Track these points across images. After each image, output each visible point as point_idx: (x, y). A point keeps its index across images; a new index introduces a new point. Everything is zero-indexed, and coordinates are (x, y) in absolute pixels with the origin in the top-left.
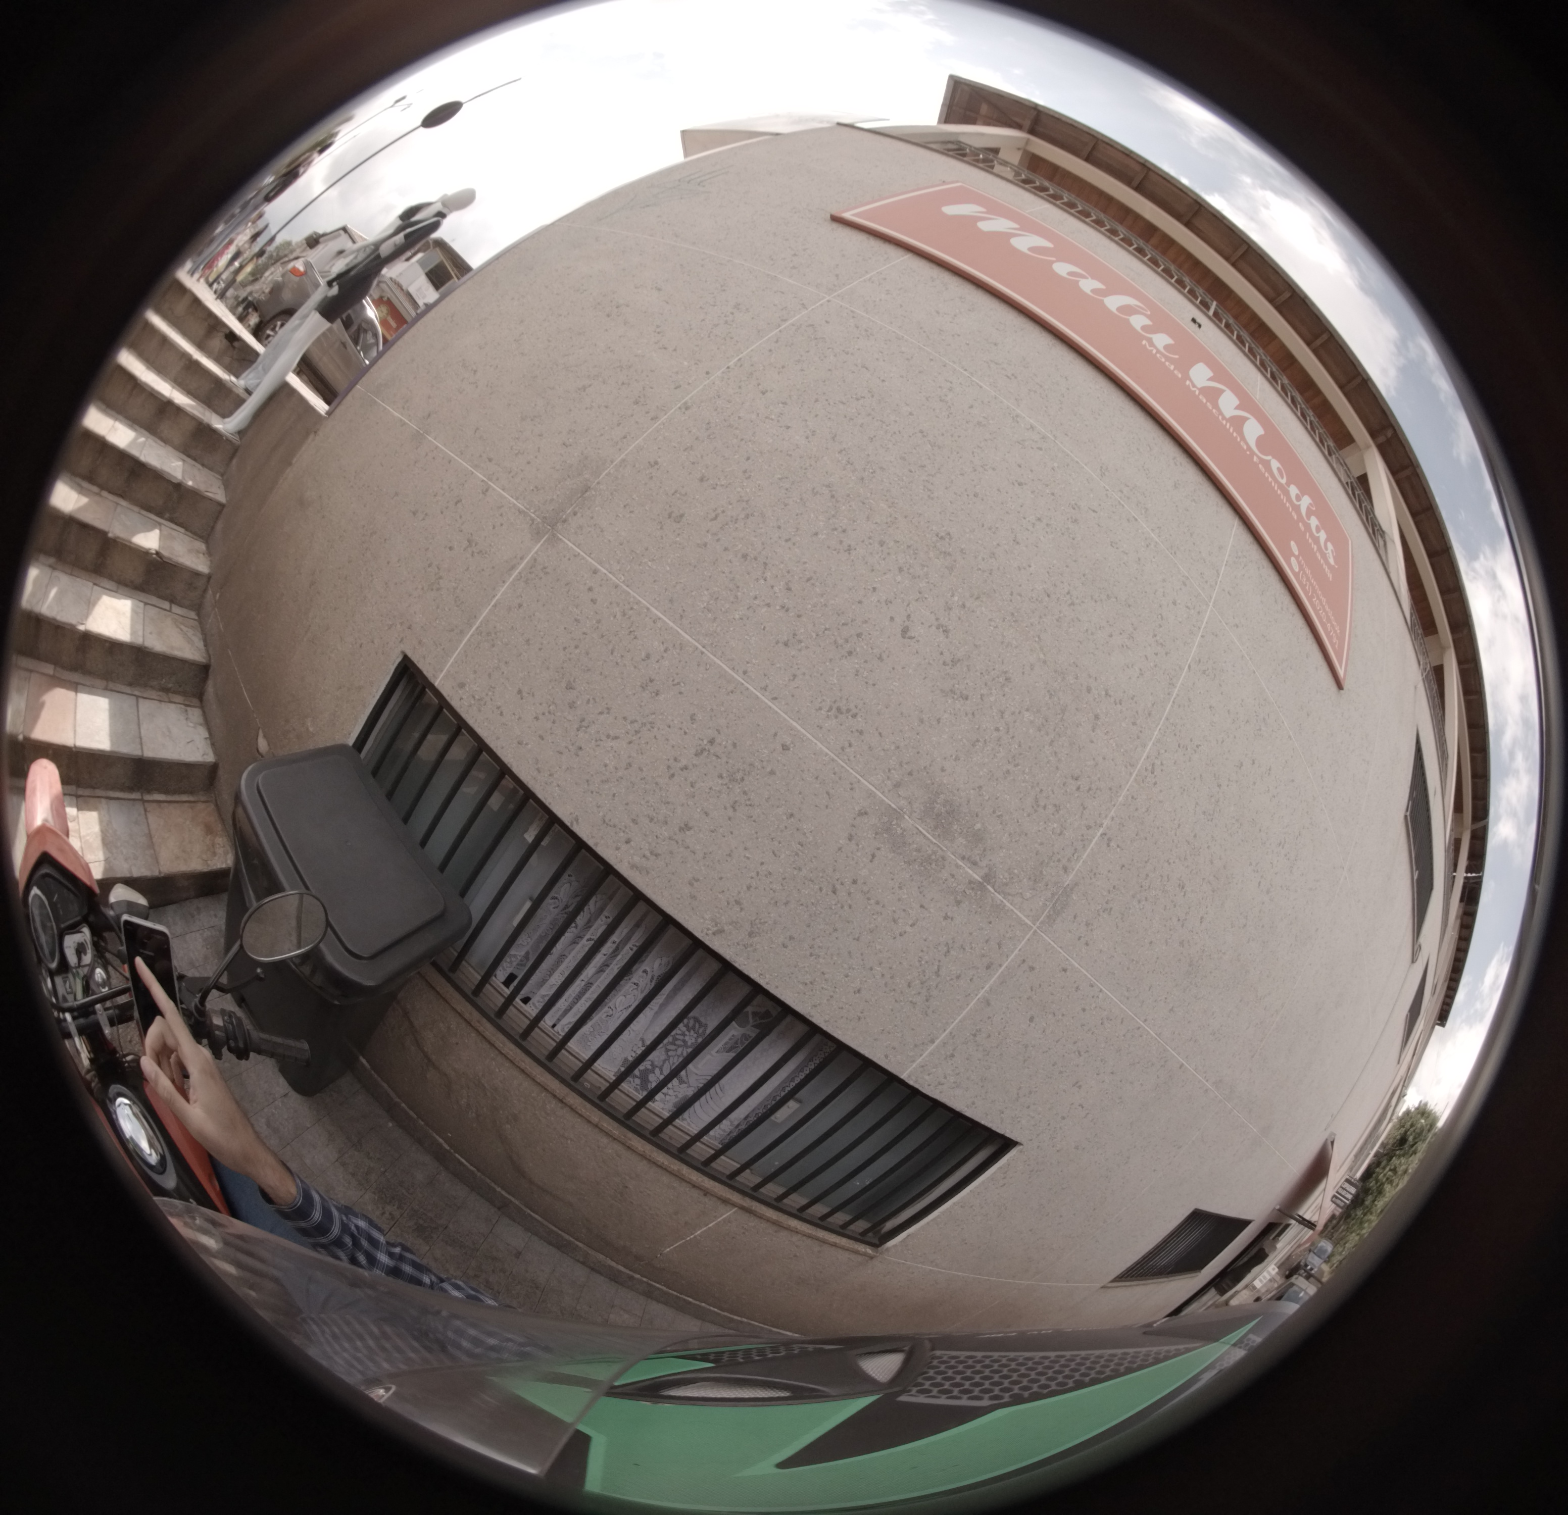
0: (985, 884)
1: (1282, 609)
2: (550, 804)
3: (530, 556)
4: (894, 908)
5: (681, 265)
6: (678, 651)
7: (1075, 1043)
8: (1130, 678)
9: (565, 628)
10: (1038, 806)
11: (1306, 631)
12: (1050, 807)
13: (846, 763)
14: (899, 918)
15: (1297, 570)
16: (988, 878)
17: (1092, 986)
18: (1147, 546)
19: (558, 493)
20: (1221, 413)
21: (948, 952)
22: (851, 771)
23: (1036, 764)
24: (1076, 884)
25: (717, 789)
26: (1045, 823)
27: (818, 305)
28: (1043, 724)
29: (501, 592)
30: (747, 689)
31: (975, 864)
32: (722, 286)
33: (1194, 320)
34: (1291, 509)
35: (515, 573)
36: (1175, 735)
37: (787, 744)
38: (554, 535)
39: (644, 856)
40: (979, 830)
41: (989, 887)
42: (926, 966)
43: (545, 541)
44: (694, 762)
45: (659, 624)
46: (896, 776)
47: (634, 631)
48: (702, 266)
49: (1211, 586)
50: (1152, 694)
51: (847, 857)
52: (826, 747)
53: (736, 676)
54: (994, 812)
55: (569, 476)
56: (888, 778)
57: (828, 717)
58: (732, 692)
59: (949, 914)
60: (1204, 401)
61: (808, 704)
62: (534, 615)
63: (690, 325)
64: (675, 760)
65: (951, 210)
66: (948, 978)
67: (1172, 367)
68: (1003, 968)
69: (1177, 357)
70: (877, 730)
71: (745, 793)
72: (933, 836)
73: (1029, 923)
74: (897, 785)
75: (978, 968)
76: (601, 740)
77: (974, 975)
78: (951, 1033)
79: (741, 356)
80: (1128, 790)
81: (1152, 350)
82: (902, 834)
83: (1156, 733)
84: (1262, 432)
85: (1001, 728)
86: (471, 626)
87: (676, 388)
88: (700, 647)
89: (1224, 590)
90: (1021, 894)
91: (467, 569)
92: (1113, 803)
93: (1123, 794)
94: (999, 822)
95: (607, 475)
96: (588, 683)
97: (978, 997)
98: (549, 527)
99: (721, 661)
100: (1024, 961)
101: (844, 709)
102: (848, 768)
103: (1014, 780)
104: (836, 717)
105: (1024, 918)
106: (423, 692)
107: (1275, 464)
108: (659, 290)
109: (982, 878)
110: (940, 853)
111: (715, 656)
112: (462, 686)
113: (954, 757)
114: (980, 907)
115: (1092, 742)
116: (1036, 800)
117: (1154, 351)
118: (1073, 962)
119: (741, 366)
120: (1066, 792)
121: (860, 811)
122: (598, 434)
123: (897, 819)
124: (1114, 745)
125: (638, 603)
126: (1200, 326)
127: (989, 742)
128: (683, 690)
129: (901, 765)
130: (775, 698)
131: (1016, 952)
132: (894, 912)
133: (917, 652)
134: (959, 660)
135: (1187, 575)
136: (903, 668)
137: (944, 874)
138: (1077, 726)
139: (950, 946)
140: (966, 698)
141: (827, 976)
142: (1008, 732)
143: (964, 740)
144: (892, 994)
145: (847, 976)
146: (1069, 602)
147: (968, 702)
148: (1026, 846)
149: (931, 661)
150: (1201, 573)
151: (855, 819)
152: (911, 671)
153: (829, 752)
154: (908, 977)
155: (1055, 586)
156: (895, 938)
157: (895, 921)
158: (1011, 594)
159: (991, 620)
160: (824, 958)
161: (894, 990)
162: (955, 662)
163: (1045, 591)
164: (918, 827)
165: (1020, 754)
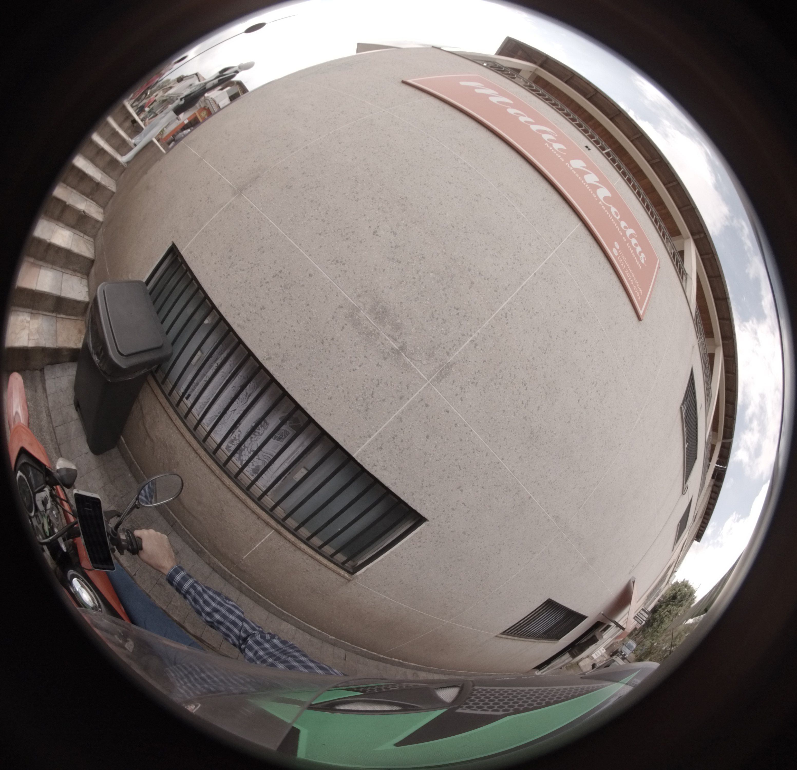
0: (400, 351)
3: (229, 202)
4: (351, 355)
6: (275, 236)
7: (456, 460)
8: (496, 270)
9: (235, 228)
10: (433, 318)
12: (440, 319)
13: (336, 284)
14: (353, 361)
15: (616, 254)
16: (402, 348)
17: (465, 426)
18: (518, 218)
20: (584, 180)
21: (378, 384)
22: (338, 287)
23: (434, 297)
24: (455, 363)
25: (279, 291)
26: (437, 327)
28: (440, 280)
30: (300, 251)
31: (395, 340)
33: (586, 146)
34: (619, 230)
36: (521, 302)
37: (312, 273)
38: (240, 195)
39: (244, 321)
40: (399, 323)
41: (402, 353)
42: (366, 390)
44: (272, 280)
45: (271, 226)
46: (359, 292)
47: (261, 229)
49: (556, 244)
50: (508, 280)
51: (331, 327)
52: (328, 276)
53: (296, 246)
54: (408, 316)
56: (355, 292)
58: (293, 252)
59: (379, 363)
60: (575, 173)
61: (324, 258)
62: (225, 224)
64: (265, 279)
65: (465, 83)
66: (378, 400)
68: (410, 401)
69: (565, 154)
70: (353, 271)
71: (290, 294)
72: (374, 322)
73: (425, 378)
74: (359, 296)
75: (395, 398)
77: (392, 401)
78: (380, 434)
80: (489, 322)
82: (359, 319)
83: (509, 299)
85: (416, 278)
88: (285, 234)
89: (564, 248)
90: (421, 361)
91: (205, 208)
92: (479, 326)
93: (486, 323)
94: (410, 321)
96: (238, 249)
97: (395, 415)
98: (240, 192)
99: (291, 240)
100: (422, 400)
101: (340, 261)
102: (337, 286)
103: (421, 302)
104: (335, 264)
105: (422, 375)
107: (614, 210)
109: (399, 348)
110: (377, 331)
111: (290, 238)
113: (389, 287)
114: (397, 363)
115: (468, 293)
116: (433, 315)
118: (453, 408)
119: (335, 133)
120: (451, 314)
121: (339, 306)
123: (357, 311)
124: (482, 298)
125: (265, 218)
126: (589, 149)
127: (409, 283)
129: (362, 287)
130: (311, 255)
131: (418, 393)
132: (351, 357)
133: (379, 241)
134: (399, 246)
135: (541, 235)
136: (371, 247)
137: (378, 342)
138: (460, 285)
139: (380, 381)
140: (400, 262)
141: (315, 387)
142: (420, 280)
143: (396, 280)
144: (348, 403)
145: (325, 389)
146: (465, 231)
147: (401, 264)
148: (424, 336)
149: (385, 245)
150: (550, 237)
151: (336, 309)
152: (374, 248)
153: (330, 279)
154: (357, 395)
155: (458, 223)
156: (350, 371)
157: (351, 362)
158: (433, 223)
159: (419, 232)
160: (315, 377)
161: (349, 401)
162: (396, 247)
163: (452, 225)
164: (367, 316)
165: (425, 291)
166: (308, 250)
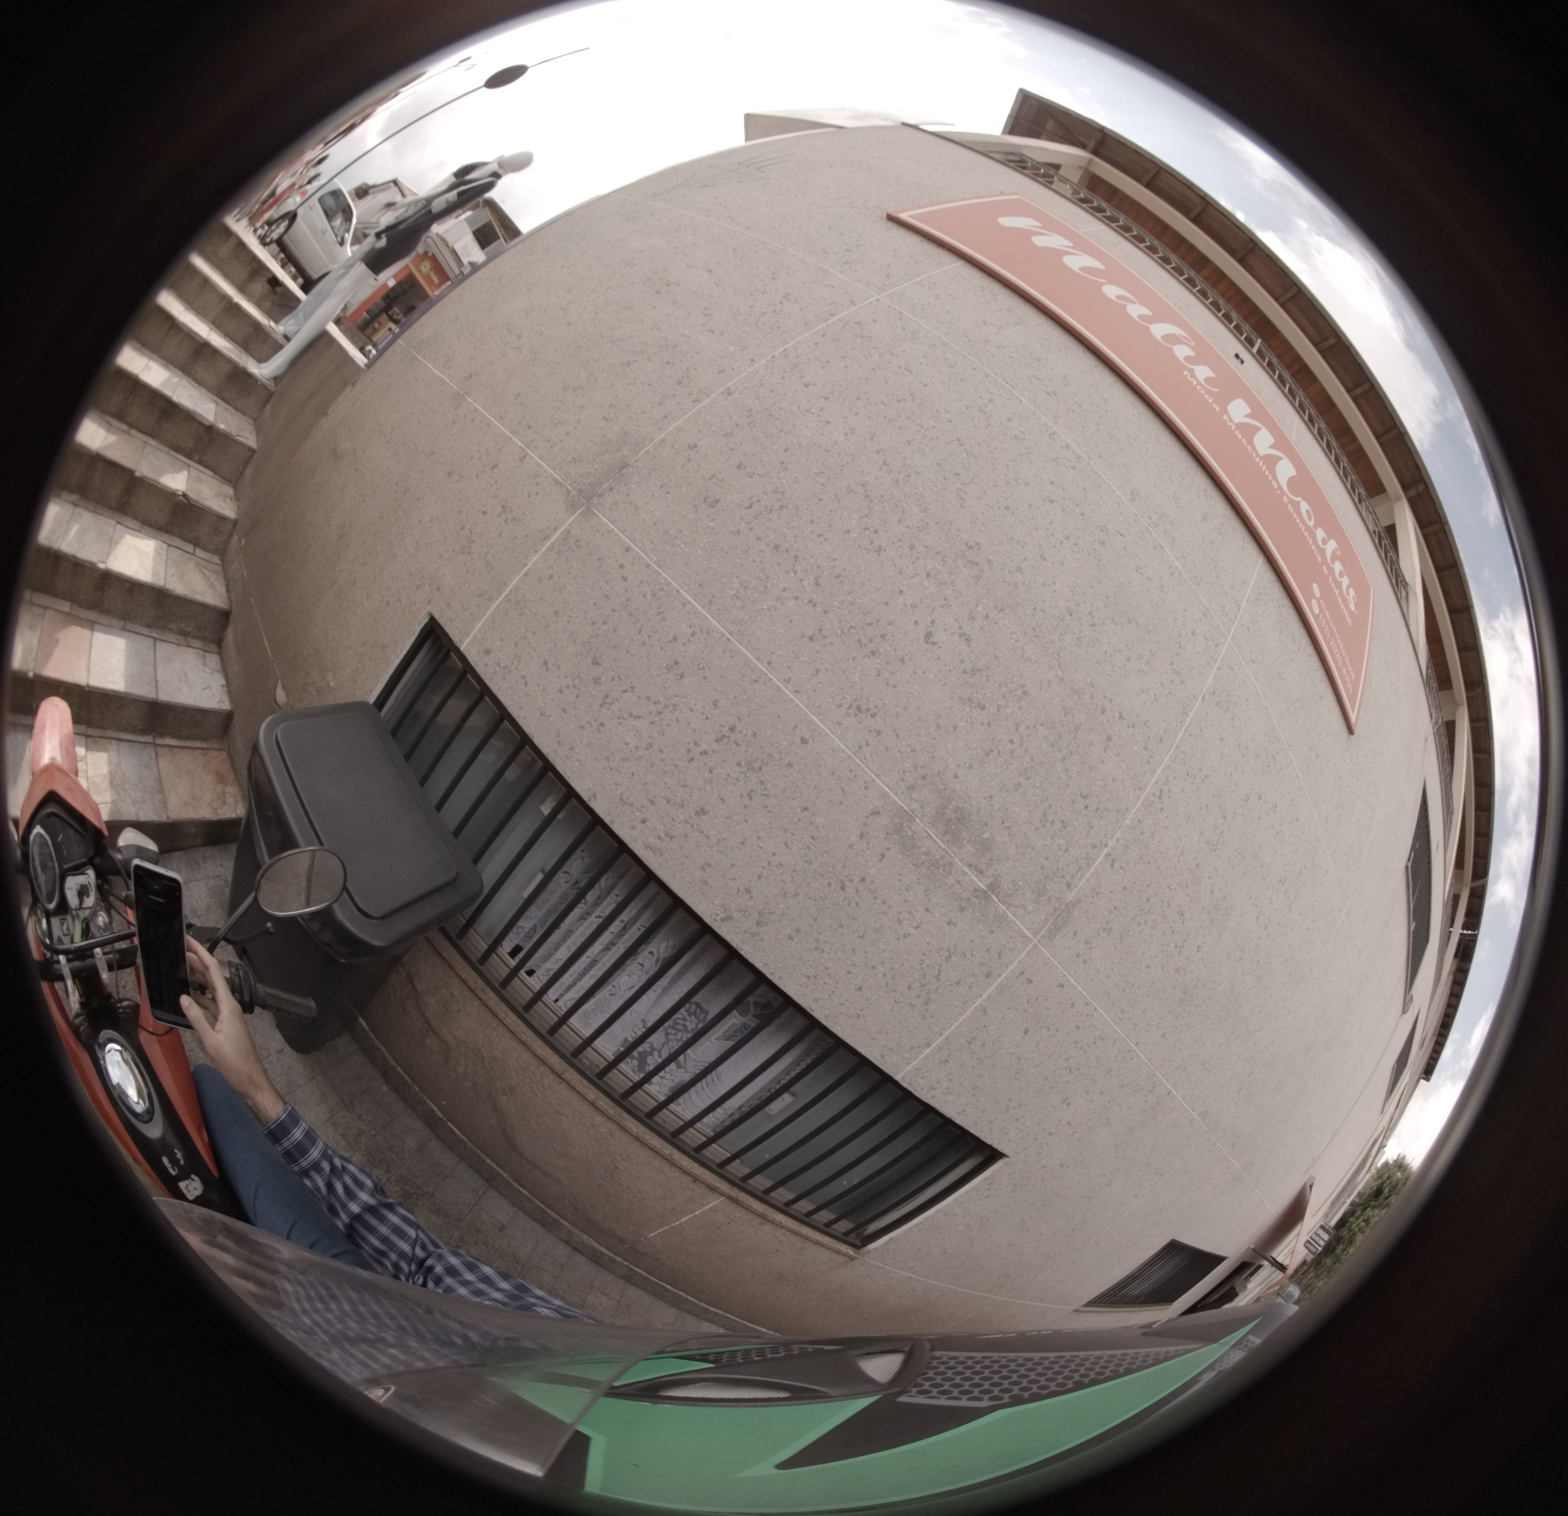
0: (990, 893)
1: (1299, 649)
2: (569, 777)
3: (564, 528)
4: (900, 909)
5: (734, 249)
6: (705, 636)
7: (1067, 1059)
8: (1144, 703)
9: (595, 604)
10: (1046, 821)
11: (1321, 674)
12: (1058, 823)
13: (862, 762)
14: (904, 920)
15: (1317, 612)
16: (992, 887)
17: (1087, 1004)
18: (1171, 574)
19: (596, 467)
20: (1255, 450)
21: (950, 957)
22: (866, 769)
23: (1047, 779)
24: (1078, 902)
25: (735, 776)
26: (1052, 838)
27: (866, 302)
28: (1056, 742)
29: (532, 562)
30: (771, 679)
31: (981, 872)
32: (773, 274)
33: (1237, 356)
34: (1316, 552)
35: (548, 544)
36: (1185, 763)
37: (807, 737)
38: (589, 509)
39: (659, 837)
40: (987, 839)
41: (993, 896)
42: (928, 969)
43: (580, 514)
44: (714, 748)
45: (688, 608)
46: (910, 779)
47: (663, 612)
48: (755, 252)
49: (1231, 620)
50: (1165, 720)
51: (857, 854)
52: (844, 744)
53: (760, 666)
54: (1003, 823)
55: (607, 451)
56: (902, 780)
57: (848, 714)
58: (755, 681)
59: (952, 920)
60: (1240, 436)
61: (830, 700)
62: (564, 587)
63: (738, 310)
64: (696, 744)
65: (1006, 221)
66: (948, 983)
67: (1211, 400)
68: (1002, 978)
69: (1216, 390)
71: (762, 783)
72: (942, 841)
73: (1031, 936)
74: (911, 788)
75: (977, 976)
76: (623, 718)
77: (972, 983)
78: (947, 1038)
79: (786, 346)
80: (1135, 813)
81: (1193, 381)
82: (912, 836)
83: (1166, 760)
84: (1292, 472)
85: (1015, 741)
86: (500, 593)
87: (719, 373)
88: (727, 634)
89: (1243, 625)
90: (1024, 905)
91: (500, 536)
92: (1119, 825)
93: (1130, 816)
94: (1007, 833)
95: (645, 453)
96: (614, 660)
97: (975, 1005)
98: (584, 500)
99: (747, 650)
100: (1023, 973)
101: (864, 707)
102: (864, 767)
103: (1024, 792)
104: (856, 715)
105: (1025, 930)
106: (447, 655)
107: (1304, 506)
108: (711, 271)
109: (987, 886)
110: (948, 858)
111: (741, 644)
112: (488, 652)
113: (967, 765)
114: (984, 916)
115: (1103, 762)
116: (1045, 815)
117: (1195, 383)
118: (1070, 978)
119: (786, 356)
120: (1075, 809)
121: (873, 810)
122: (639, 411)
123: (908, 821)
124: (1124, 767)
125: (668, 584)
126: (1242, 362)
127: (1003, 753)
128: (707, 675)
129: (915, 768)
130: (797, 692)
131: (1015, 963)
132: (900, 913)
133: (939, 658)
134: (979, 670)
135: (1208, 606)
136: (924, 673)
137: (951, 880)
138: (1089, 746)
139: (952, 952)
140: (984, 708)
141: (830, 971)
142: (1022, 745)
143: (979, 749)
144: (892, 994)
145: (849, 973)
146: (1091, 622)
147: (985, 712)
148: (1031, 859)
149: (952, 669)
150: (1222, 607)
151: (867, 817)
152: (931, 676)
153: (847, 750)
154: (909, 979)
155: (1078, 605)
156: (898, 939)
157: (900, 922)
158: (1035, 609)
159: (1012, 633)
160: (828, 953)
161: (895, 990)
162: (974, 671)
163: (1068, 609)
164: (928, 830)
165: (1032, 768)
166: (790, 678)
